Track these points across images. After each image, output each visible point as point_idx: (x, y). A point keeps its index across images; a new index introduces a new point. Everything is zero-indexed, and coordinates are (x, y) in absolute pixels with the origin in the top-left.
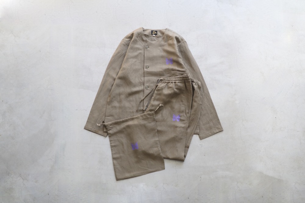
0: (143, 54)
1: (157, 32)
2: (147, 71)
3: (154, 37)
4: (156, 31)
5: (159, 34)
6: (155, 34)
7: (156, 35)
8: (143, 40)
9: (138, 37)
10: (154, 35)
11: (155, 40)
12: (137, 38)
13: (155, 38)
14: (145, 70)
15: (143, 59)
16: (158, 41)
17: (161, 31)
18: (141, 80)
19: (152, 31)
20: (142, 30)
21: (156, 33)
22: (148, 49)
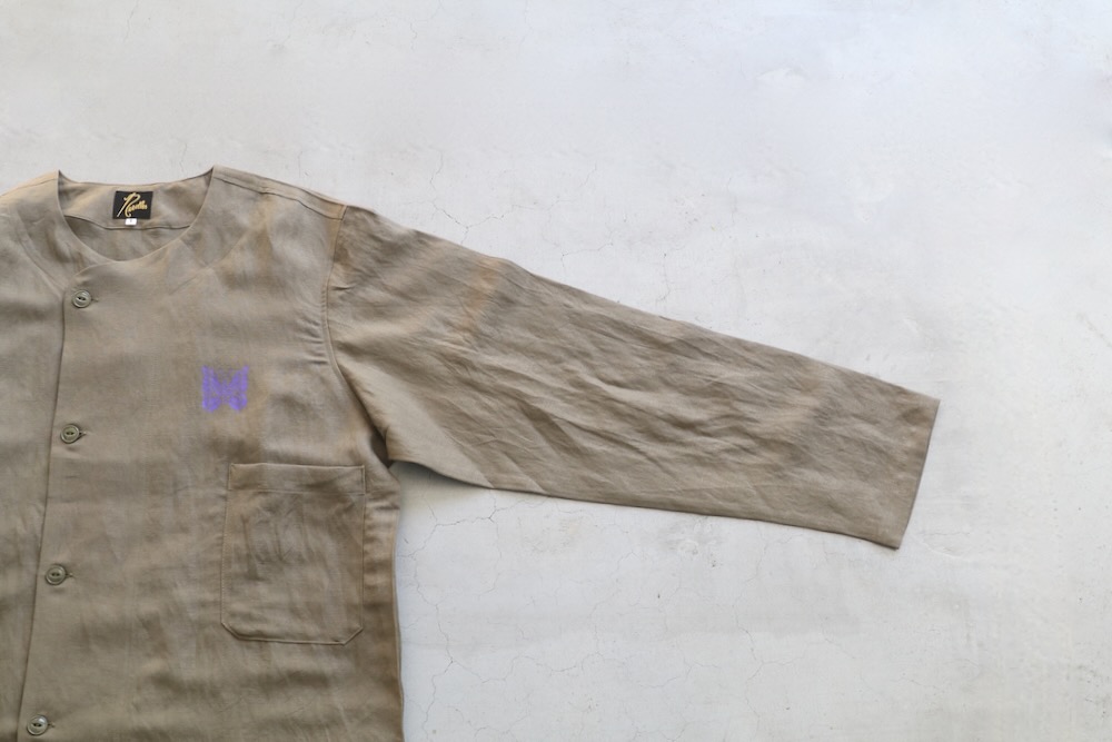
0: (56, 349)
1: (149, 203)
2: (71, 463)
3: (129, 235)
4: (147, 196)
5: (164, 209)
6: (134, 214)
7: (146, 222)
8: (58, 256)
9: (26, 237)
10: (132, 222)
11: (136, 254)
12: (18, 240)
13: (135, 240)
14: (59, 450)
15: (52, 379)
16: (158, 258)
17: (175, 193)
18: (24, 521)
19: (120, 197)
20: (54, 188)
21: (142, 205)
22: (92, 309)
